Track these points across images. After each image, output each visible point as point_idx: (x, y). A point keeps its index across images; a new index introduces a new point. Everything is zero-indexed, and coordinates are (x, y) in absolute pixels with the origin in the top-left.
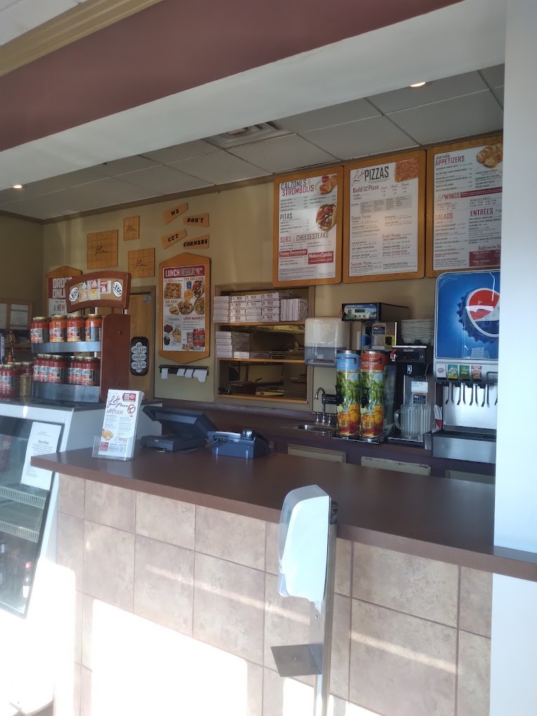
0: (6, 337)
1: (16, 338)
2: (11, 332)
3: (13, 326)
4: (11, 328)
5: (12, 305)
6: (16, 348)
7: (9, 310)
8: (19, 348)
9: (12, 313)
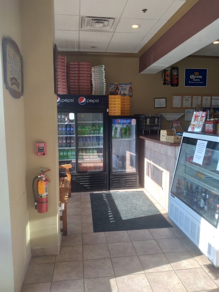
0: (210, 111)
1: (214, 111)
2: (212, 108)
3: (213, 106)
4: (212, 107)
5: (213, 97)
6: (214, 115)
7: (211, 99)
8: (215, 115)
9: (213, 100)
